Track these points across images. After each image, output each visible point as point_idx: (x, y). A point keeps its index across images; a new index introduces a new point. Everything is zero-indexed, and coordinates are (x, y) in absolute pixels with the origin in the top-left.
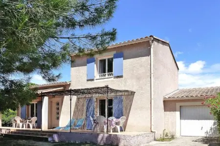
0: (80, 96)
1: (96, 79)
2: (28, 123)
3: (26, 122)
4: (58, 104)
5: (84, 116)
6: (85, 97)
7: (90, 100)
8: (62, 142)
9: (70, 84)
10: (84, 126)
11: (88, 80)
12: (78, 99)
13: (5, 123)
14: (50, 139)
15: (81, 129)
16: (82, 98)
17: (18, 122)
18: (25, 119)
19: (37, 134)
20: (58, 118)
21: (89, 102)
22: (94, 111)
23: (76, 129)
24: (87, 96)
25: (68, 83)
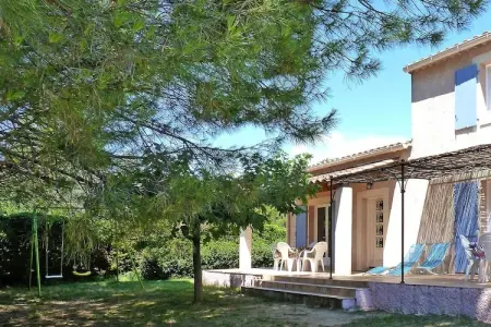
0: (437, 179)
1: (482, 126)
2: (305, 258)
3: (302, 256)
4: (382, 205)
5: (448, 237)
6: (451, 182)
7: (465, 188)
8: (379, 311)
9: (410, 148)
10: (447, 262)
11: (458, 132)
12: (432, 187)
13: (265, 259)
14: (345, 304)
15: (441, 272)
16: (441, 184)
17: (285, 256)
18: (301, 249)
19: (318, 289)
20: (381, 243)
21: (462, 192)
22: (476, 218)
23: (426, 273)
24: (457, 177)
25: (405, 147)
